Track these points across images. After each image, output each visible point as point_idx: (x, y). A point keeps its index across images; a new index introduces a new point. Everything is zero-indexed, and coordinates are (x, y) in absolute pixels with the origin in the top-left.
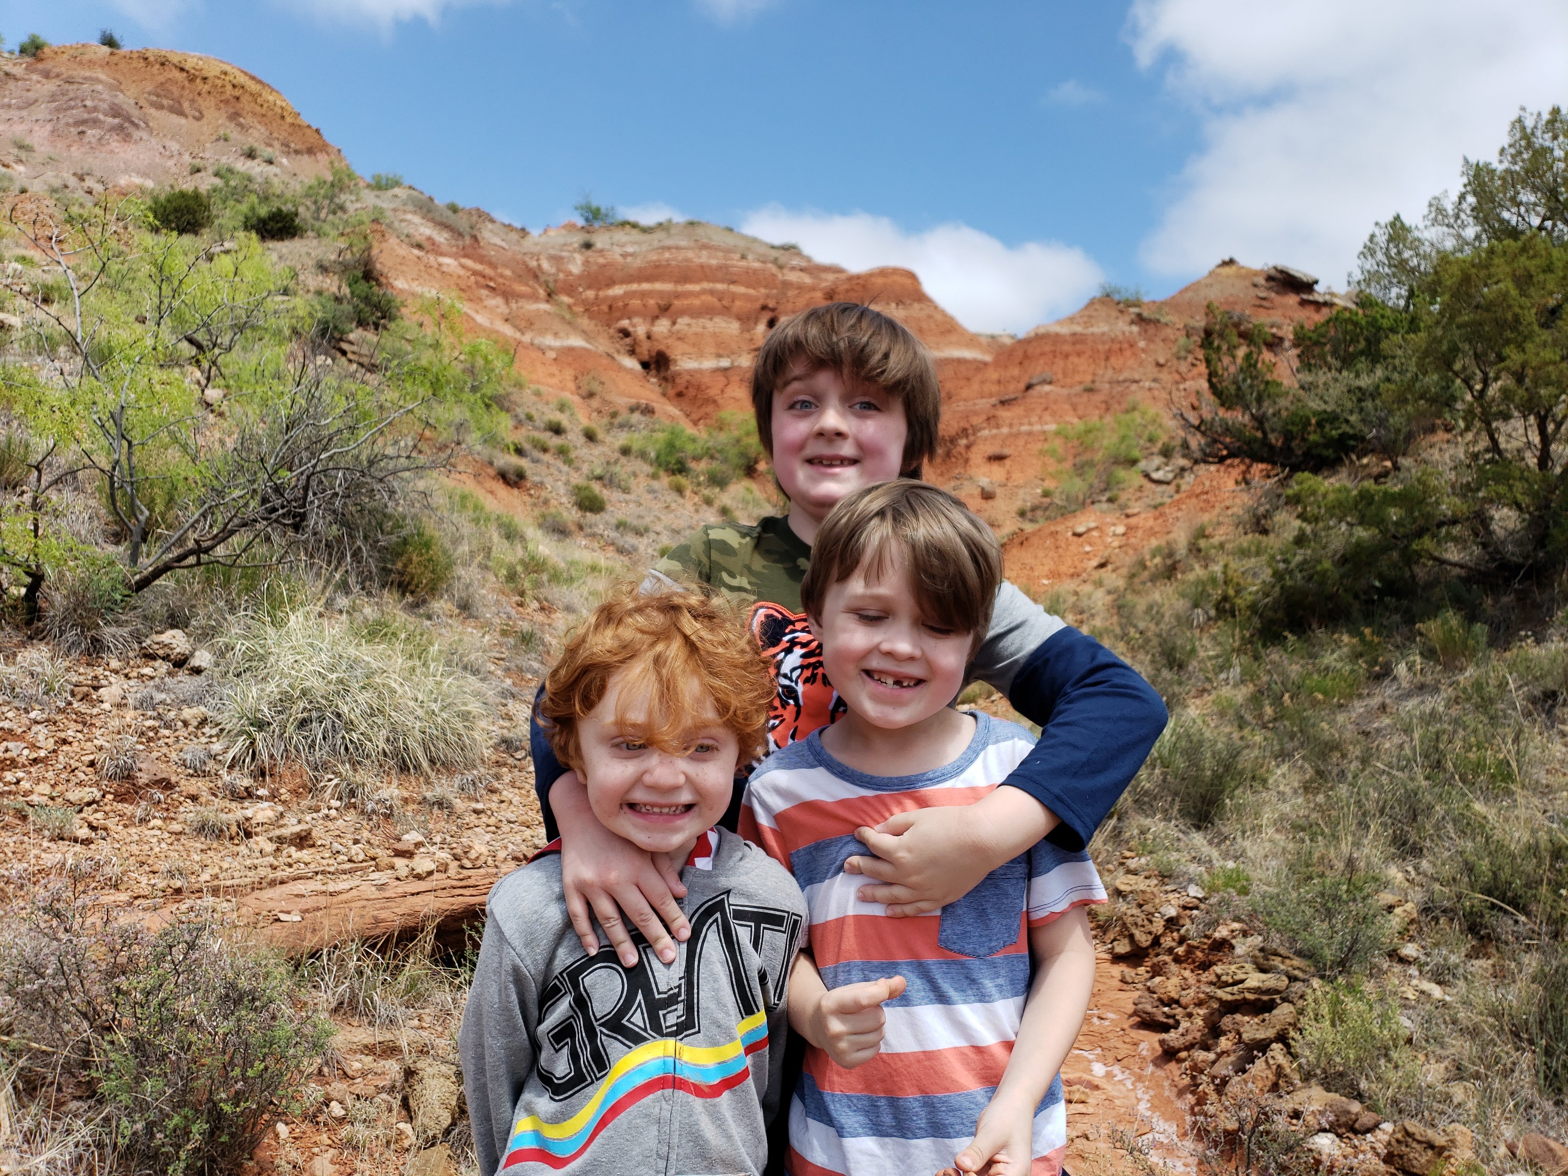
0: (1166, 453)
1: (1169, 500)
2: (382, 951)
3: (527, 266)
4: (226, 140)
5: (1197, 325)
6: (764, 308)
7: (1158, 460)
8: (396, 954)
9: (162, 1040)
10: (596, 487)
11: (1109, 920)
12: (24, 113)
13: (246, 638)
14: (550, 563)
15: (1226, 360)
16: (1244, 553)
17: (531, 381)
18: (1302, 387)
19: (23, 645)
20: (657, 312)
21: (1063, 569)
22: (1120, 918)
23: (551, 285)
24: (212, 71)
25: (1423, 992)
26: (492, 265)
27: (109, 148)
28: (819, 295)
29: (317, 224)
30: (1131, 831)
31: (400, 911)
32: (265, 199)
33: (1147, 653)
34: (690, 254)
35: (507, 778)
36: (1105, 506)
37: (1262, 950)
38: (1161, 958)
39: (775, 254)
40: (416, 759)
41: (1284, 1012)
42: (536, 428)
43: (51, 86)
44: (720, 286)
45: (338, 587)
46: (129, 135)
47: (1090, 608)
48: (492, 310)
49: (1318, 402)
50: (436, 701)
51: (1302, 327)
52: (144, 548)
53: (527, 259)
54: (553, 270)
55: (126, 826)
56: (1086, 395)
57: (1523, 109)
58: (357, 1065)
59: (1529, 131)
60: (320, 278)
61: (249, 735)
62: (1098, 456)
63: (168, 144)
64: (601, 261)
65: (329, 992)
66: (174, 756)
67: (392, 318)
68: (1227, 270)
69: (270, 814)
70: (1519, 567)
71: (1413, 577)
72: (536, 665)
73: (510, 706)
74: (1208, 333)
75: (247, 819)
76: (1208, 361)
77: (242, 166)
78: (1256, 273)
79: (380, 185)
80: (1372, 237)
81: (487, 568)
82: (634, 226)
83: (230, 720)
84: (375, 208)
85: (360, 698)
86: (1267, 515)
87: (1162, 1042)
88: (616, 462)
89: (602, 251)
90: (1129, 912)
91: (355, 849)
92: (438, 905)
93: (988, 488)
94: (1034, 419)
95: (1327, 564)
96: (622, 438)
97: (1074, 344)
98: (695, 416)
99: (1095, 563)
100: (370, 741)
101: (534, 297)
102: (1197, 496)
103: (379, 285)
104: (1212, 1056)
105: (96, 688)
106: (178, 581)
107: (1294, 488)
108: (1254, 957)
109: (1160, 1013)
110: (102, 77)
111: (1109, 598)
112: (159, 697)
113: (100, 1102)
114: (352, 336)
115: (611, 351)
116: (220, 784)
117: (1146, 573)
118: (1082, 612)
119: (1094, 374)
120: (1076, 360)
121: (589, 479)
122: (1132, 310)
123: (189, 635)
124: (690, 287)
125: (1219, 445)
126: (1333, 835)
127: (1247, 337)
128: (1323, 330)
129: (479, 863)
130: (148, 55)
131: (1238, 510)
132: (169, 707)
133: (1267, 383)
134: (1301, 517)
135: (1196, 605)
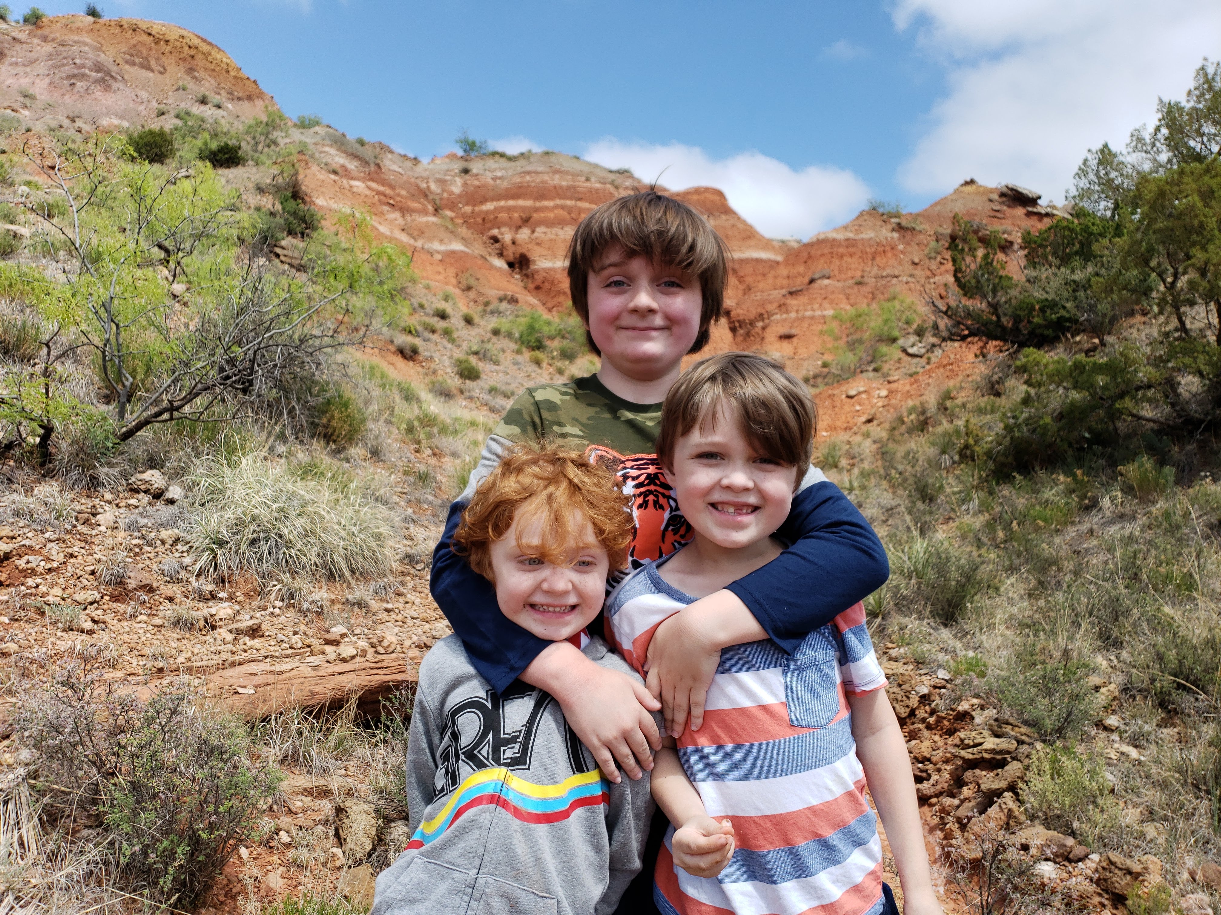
0: (920, 333)
1: (921, 370)
2: (317, 717)
3: (419, 188)
4: (184, 90)
5: (944, 232)
7: (913, 339)
8: (327, 719)
9: (154, 782)
10: (473, 360)
12: (28, 69)
13: (208, 476)
14: (439, 420)
15: (968, 259)
16: (981, 411)
17: (423, 278)
18: (1028, 281)
19: (39, 481)
20: (520, 223)
21: (838, 424)
23: (438, 202)
24: (173, 35)
25: (1122, 753)
26: (392, 187)
27: (93, 96)
29: (256, 155)
30: (893, 627)
31: (330, 686)
32: (215, 135)
33: (905, 489)
34: (546, 178)
35: (410, 585)
36: (871, 374)
37: (996, 720)
38: (916, 726)
39: (612, 177)
40: (341, 570)
41: (1013, 768)
42: (426, 314)
43: (48, 48)
44: (569, 203)
45: (277, 437)
46: (109, 86)
47: (860, 454)
48: (391, 222)
49: (1041, 292)
50: (355, 525)
51: (1029, 233)
52: (128, 407)
53: (419, 182)
54: (439, 191)
55: (119, 620)
56: (856, 287)
57: (1206, 59)
58: (299, 804)
59: (1210, 76)
60: (259, 197)
61: (213, 550)
62: (866, 336)
63: (139, 93)
64: (477, 183)
65: (277, 748)
66: (154, 567)
67: (315, 229)
68: (968, 188)
69: (230, 612)
70: (1201, 421)
71: (1116, 429)
72: (431, 498)
73: (412, 529)
74: (953, 238)
75: (212, 616)
76: (954, 260)
77: (197, 110)
78: (991, 191)
79: (304, 125)
80: (1085, 161)
81: (391, 423)
82: (502, 155)
83: (197, 539)
84: (300, 142)
85: (297, 523)
86: (1000, 382)
88: (489, 341)
89: (477, 175)
91: (295, 638)
92: (359, 682)
94: (816, 306)
95: (1048, 420)
96: (493, 322)
97: (847, 247)
98: (549, 305)
99: (863, 419)
100: (305, 555)
101: (425, 212)
102: (944, 367)
103: (304, 202)
104: (956, 802)
105: (94, 515)
106: (155, 432)
107: (1021, 360)
108: (990, 725)
110: (88, 40)
111: (875, 446)
112: (143, 521)
113: (106, 830)
114: (283, 243)
115: (485, 254)
116: (190, 588)
117: (904, 427)
118: (853, 458)
119: (863, 271)
120: (849, 259)
121: (468, 354)
122: (893, 220)
123: (164, 474)
124: (546, 203)
125: (962, 327)
126: (1052, 631)
127: (984, 241)
128: (1045, 235)
129: (390, 650)
130: (123, 23)
131: (976, 378)
132: (150, 529)
133: (1001, 277)
134: (1027, 383)
135: (943, 452)
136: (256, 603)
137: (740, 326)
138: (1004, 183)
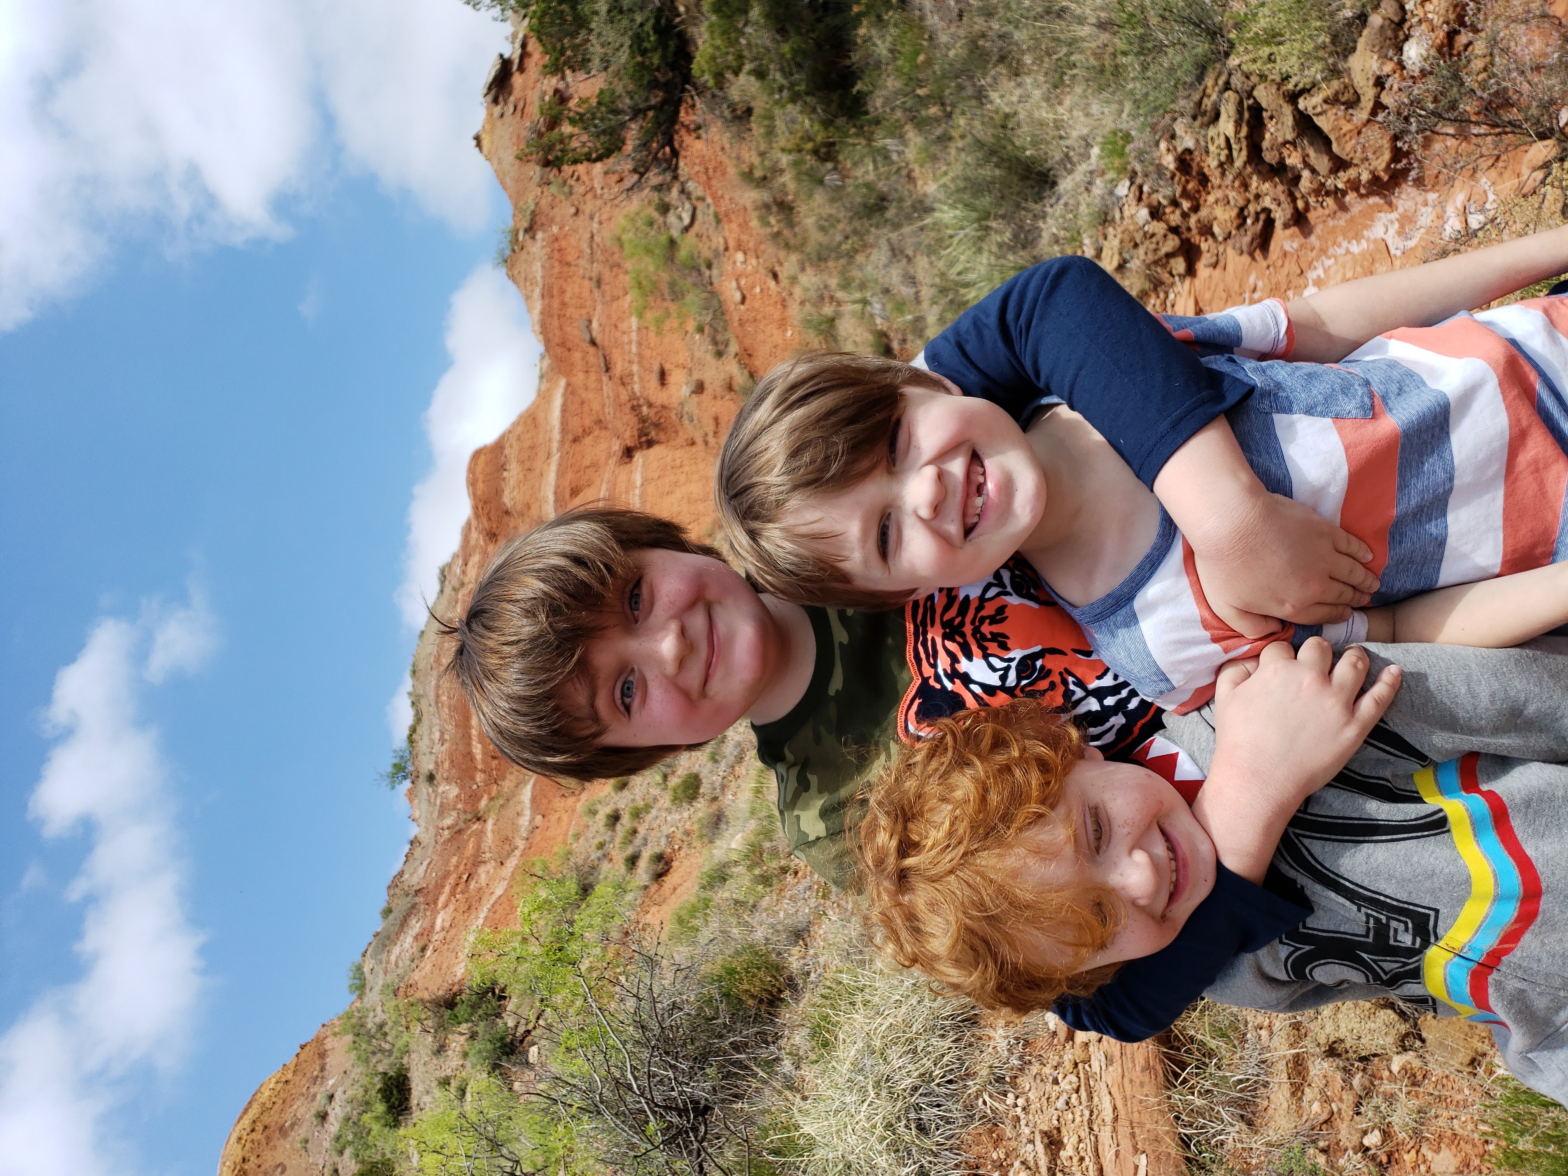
0: (665, 208)
1: (712, 209)
2: (1183, 1066)
3: (449, 840)
4: (307, 1141)
5: (538, 174)
7: (671, 218)
8: (1186, 1050)
10: (674, 781)
11: (1149, 278)
14: (752, 838)
15: (575, 144)
16: (770, 132)
17: (565, 842)
18: (605, 69)
21: (777, 315)
22: (1148, 267)
23: (469, 816)
24: (237, 1152)
26: (446, 875)
29: (396, 1053)
32: (367, 1105)
33: (868, 232)
36: (715, 272)
37: (1194, 118)
38: (1192, 226)
39: (448, 590)
41: (1264, 95)
42: (612, 840)
45: (771, 1072)
47: (818, 289)
48: (491, 879)
49: (620, 53)
51: (545, 67)
53: (441, 840)
54: (454, 814)
56: (603, 287)
58: (1316, 1107)
60: (450, 1052)
62: (665, 276)
64: (447, 765)
67: (494, 983)
68: (485, 143)
74: (546, 164)
76: (575, 162)
77: (333, 1126)
78: (490, 115)
79: (360, 986)
81: (754, 907)
82: (413, 730)
84: (382, 992)
85: (897, 1063)
86: (732, 107)
87: (1286, 226)
89: (436, 763)
90: (1142, 257)
91: (1064, 1085)
93: (692, 387)
94: (625, 339)
95: (786, 48)
97: (552, 297)
99: (772, 284)
100: (943, 1055)
101: (481, 833)
102: (709, 179)
103: (461, 992)
104: (1306, 174)
107: (708, 79)
108: (1202, 126)
109: (1253, 227)
111: (809, 270)
114: (511, 1024)
117: (785, 232)
118: (822, 298)
119: (584, 277)
120: (568, 295)
121: (666, 788)
122: (521, 238)
125: (660, 155)
126: (1070, 45)
127: (553, 123)
128: (549, 47)
131: (725, 139)
133: (600, 103)
134: (736, 73)
135: (821, 182)
136: (1009, 1132)
137: (646, 434)
138: (482, 99)
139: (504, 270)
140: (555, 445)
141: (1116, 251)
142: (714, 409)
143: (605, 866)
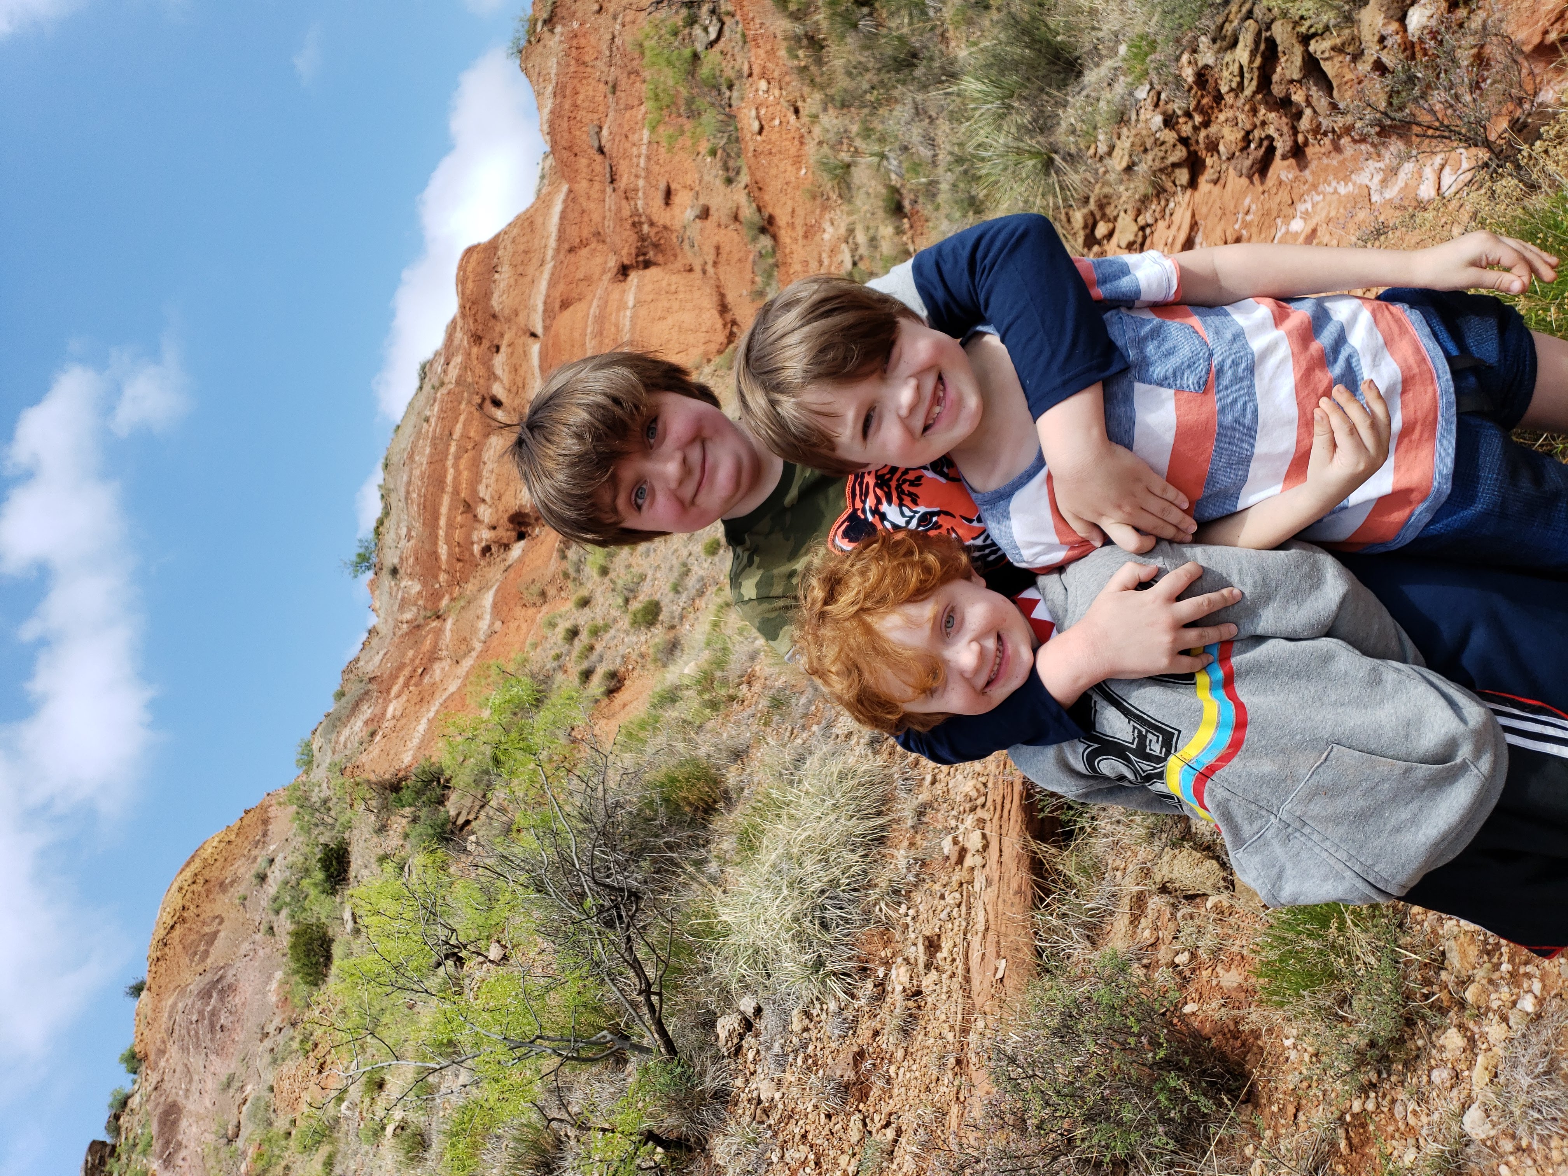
0: (692, 21)
1: (741, 27)
2: (1048, 893)
3: (407, 634)
4: (245, 899)
6: (481, 406)
7: (697, 30)
8: (1053, 881)
9: (1090, 1101)
10: (635, 606)
11: (1154, 184)
12: (196, 1078)
13: (735, 963)
14: (706, 666)
17: (521, 650)
19: (708, 1157)
20: (470, 516)
21: (793, 151)
22: (1154, 174)
23: (429, 614)
24: (177, 901)
26: (401, 667)
27: (239, 1006)
28: (475, 350)
29: (338, 827)
30: (1070, 143)
31: (1014, 870)
32: (307, 872)
33: (895, 87)
34: (417, 472)
36: (735, 94)
37: (1214, 41)
38: (1201, 140)
39: (427, 387)
40: (875, 828)
41: (1280, 32)
42: (569, 653)
43: (173, 1050)
44: (453, 449)
45: (699, 870)
46: (230, 986)
47: (837, 133)
48: (445, 676)
50: (823, 800)
52: (635, 1039)
53: (400, 633)
54: (415, 609)
55: (891, 1097)
56: (618, 93)
58: (1147, 933)
60: (391, 833)
61: (827, 975)
62: (684, 92)
63: (242, 952)
64: (411, 561)
65: (1076, 946)
66: (834, 1045)
67: (441, 772)
69: (903, 969)
72: (803, 700)
73: (839, 732)
75: (904, 990)
77: (272, 887)
79: (308, 761)
81: (700, 727)
82: (381, 523)
83: (809, 990)
84: (329, 770)
85: (810, 869)
87: (1284, 157)
88: (613, 582)
89: (401, 558)
90: (1150, 163)
91: (949, 899)
92: (1014, 834)
93: (697, 211)
94: (635, 151)
96: (591, 572)
97: (564, 96)
99: (793, 118)
100: (851, 867)
101: (439, 632)
103: (406, 778)
104: (1308, 112)
105: (760, 1102)
106: (672, 1015)
108: (1218, 52)
109: (1255, 152)
110: (170, 1002)
111: (831, 111)
112: (777, 1048)
113: (1132, 1158)
114: (453, 813)
115: (503, 566)
116: (867, 1009)
117: (812, 68)
118: (840, 142)
119: (599, 81)
120: (581, 97)
121: (626, 611)
122: (538, 30)
123: (723, 1013)
124: (449, 479)
129: (982, 789)
130: (154, 956)
132: (787, 1042)
135: (855, 26)
136: (898, 936)
137: (644, 254)
139: (518, 62)
140: (550, 253)
141: (1126, 152)
142: (717, 238)
143: (559, 677)
